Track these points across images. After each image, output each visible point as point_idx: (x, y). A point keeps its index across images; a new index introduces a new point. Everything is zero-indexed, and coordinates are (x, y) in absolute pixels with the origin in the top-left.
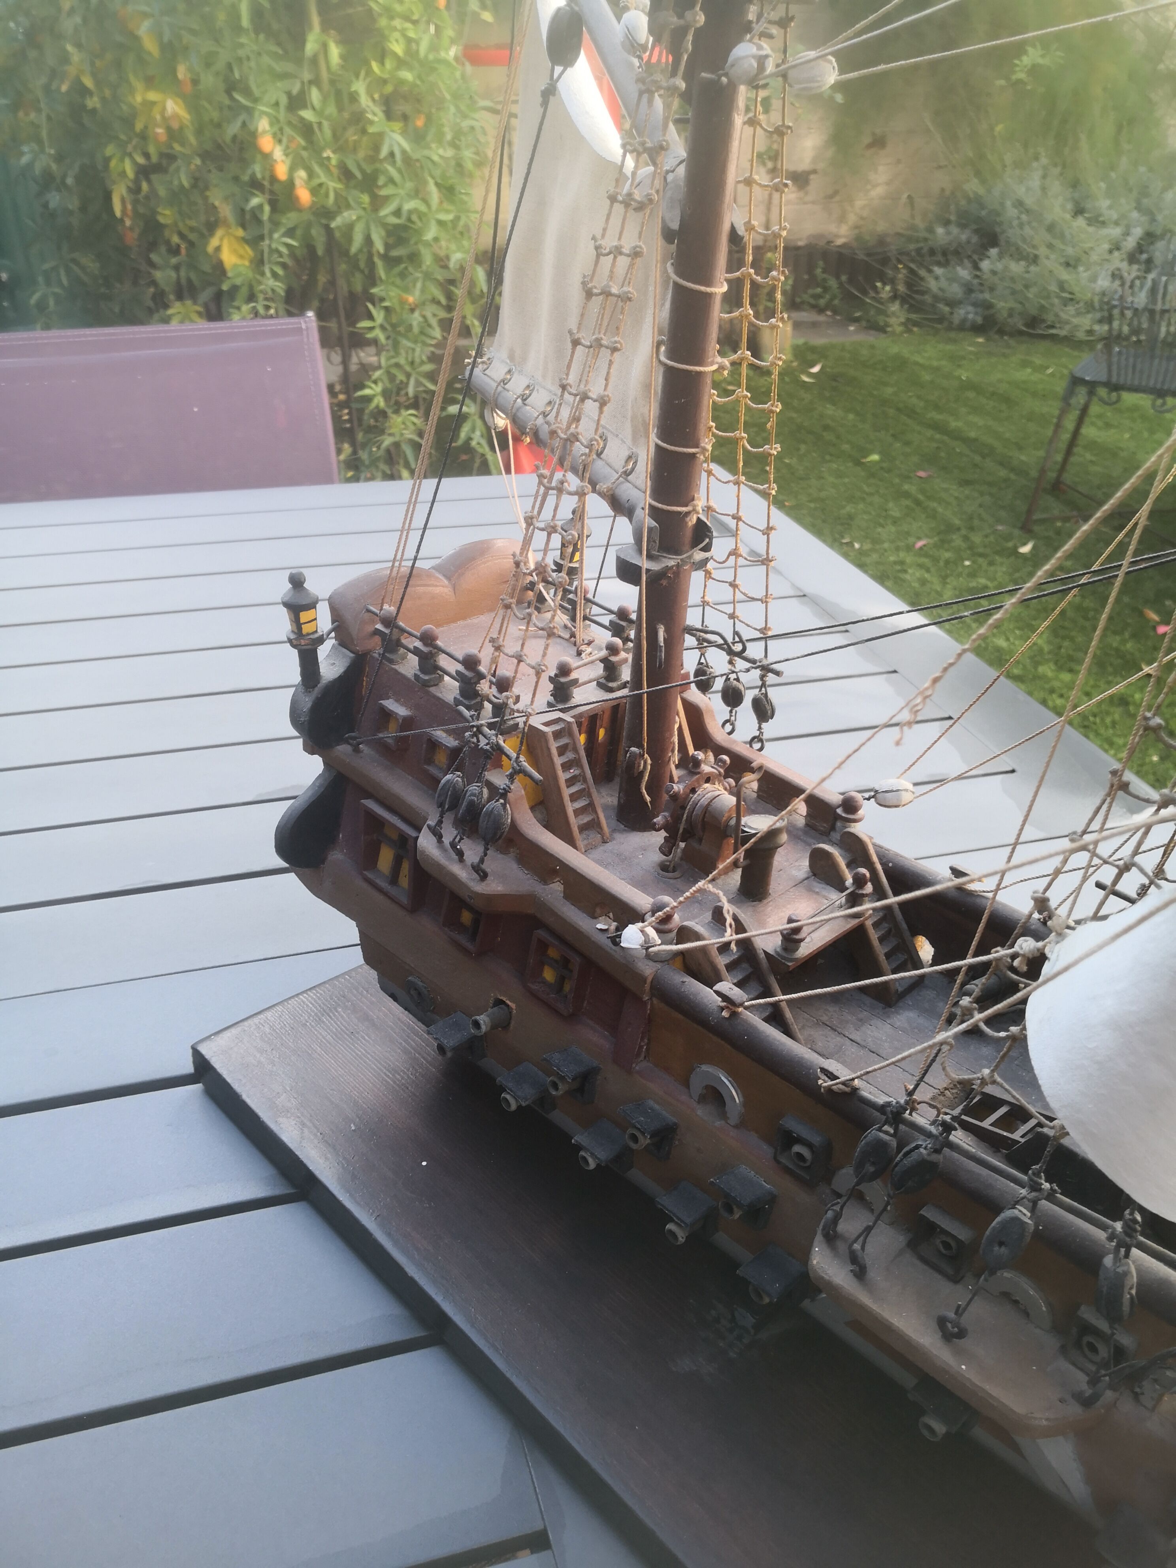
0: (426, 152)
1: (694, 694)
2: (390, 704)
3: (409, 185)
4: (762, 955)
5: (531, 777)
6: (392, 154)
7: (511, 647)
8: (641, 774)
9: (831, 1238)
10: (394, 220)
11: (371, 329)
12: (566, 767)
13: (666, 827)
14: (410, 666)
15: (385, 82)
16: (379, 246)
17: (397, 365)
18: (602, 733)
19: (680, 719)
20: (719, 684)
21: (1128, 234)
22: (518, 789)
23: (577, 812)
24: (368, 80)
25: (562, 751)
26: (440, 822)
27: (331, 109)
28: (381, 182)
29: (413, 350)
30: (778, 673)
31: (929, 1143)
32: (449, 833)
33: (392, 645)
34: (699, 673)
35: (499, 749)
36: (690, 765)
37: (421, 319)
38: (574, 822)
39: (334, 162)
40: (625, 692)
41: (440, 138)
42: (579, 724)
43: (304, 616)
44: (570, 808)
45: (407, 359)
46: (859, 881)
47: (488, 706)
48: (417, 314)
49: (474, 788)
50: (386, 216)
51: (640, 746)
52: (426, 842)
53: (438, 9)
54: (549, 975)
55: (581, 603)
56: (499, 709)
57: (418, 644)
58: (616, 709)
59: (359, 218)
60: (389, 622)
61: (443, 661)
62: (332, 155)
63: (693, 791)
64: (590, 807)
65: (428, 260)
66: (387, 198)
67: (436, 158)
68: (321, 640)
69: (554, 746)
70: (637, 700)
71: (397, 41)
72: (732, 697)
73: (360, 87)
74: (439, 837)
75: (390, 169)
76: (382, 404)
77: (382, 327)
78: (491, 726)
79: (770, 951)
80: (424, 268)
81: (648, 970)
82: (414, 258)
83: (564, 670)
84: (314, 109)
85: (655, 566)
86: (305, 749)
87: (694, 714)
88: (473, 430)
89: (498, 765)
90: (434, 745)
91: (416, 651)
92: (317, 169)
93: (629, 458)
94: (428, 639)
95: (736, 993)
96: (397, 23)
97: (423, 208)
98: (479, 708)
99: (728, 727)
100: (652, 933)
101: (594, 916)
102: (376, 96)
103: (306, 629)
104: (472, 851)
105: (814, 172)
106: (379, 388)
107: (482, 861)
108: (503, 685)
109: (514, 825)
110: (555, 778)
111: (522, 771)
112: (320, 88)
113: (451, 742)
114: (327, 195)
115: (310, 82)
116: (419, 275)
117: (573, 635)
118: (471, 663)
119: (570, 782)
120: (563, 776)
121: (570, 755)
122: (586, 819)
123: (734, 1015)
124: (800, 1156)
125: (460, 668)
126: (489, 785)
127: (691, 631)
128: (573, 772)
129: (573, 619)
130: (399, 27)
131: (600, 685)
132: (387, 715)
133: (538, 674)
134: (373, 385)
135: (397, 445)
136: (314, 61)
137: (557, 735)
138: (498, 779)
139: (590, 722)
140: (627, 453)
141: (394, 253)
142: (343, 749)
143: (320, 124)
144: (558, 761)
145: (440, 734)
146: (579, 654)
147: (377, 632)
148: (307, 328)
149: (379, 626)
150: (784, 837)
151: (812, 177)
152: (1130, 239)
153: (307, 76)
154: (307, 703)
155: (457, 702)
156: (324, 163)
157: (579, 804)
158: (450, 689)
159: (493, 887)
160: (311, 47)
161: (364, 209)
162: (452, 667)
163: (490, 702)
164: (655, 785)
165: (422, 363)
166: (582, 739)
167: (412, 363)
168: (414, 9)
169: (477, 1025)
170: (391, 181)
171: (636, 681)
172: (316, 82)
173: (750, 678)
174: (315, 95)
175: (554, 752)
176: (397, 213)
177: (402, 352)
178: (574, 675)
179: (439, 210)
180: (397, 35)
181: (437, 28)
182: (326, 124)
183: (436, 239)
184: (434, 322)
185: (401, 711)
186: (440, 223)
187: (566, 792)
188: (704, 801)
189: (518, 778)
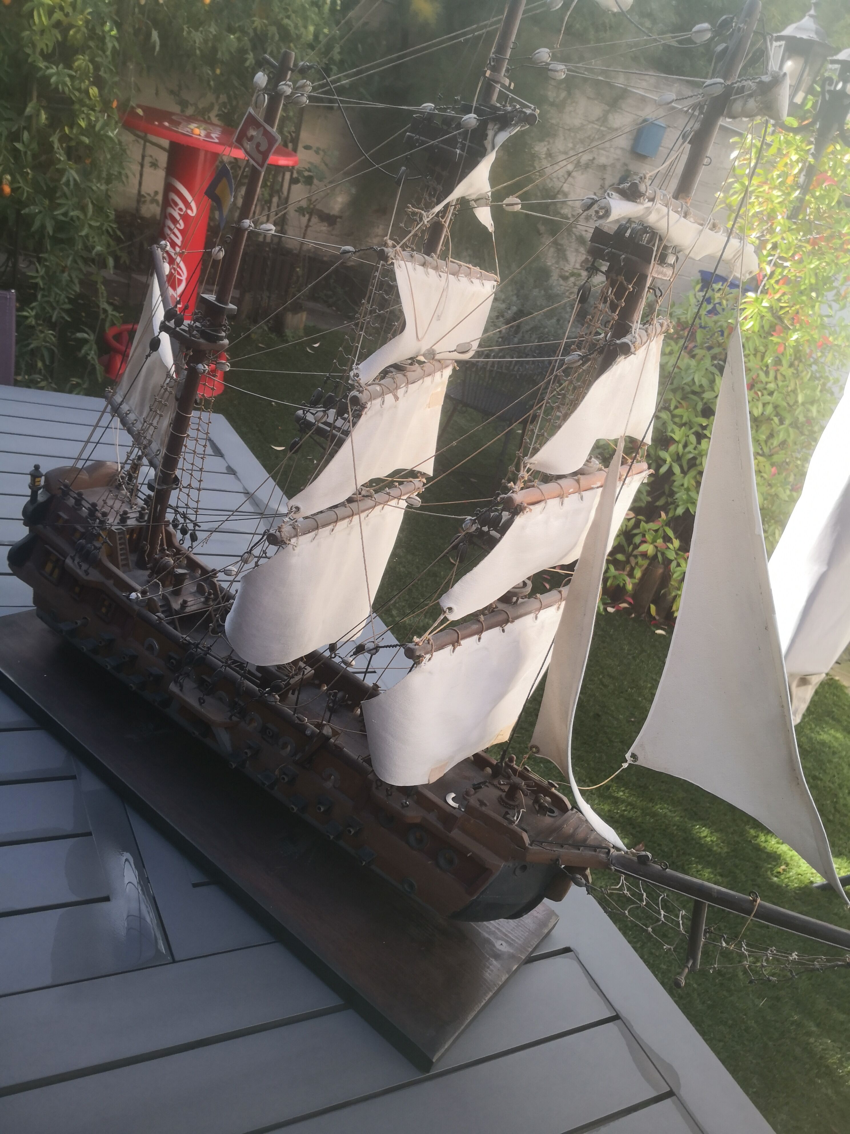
0: (89, 184)
1: (171, 528)
2: (61, 514)
3: (75, 200)
4: (173, 610)
5: (109, 544)
6: (68, 181)
7: (110, 502)
8: (146, 551)
9: (176, 682)
10: (62, 218)
11: (36, 277)
12: (121, 544)
13: (151, 568)
14: (71, 502)
15: (71, 139)
16: (50, 230)
17: (48, 302)
18: (135, 535)
19: (162, 536)
20: (180, 527)
21: (509, 309)
22: (104, 549)
23: (122, 560)
24: (60, 134)
25: (120, 539)
26: (75, 556)
27: (34, 146)
28: (58, 195)
29: (60, 295)
30: (199, 526)
31: (203, 652)
32: (77, 560)
33: (66, 493)
34: (173, 521)
35: (100, 535)
36: (162, 550)
37: (68, 278)
38: (121, 563)
39: (30, 176)
40: (145, 523)
41: (99, 179)
42: (127, 531)
43: (37, 480)
44: (120, 558)
45: (55, 299)
46: (210, 594)
47: (98, 521)
48: (66, 275)
49: (89, 545)
50: (57, 215)
51: (147, 541)
52: (68, 561)
53: (112, 108)
54: (104, 610)
55: (135, 490)
56: (102, 522)
57: (76, 496)
58: (141, 528)
59: (40, 212)
60: (66, 486)
61: (84, 503)
62: (29, 171)
63: (162, 558)
64: (126, 559)
65: (80, 246)
66: (60, 205)
67: (94, 188)
68: (40, 489)
69: (118, 537)
70: (148, 527)
71: (83, 119)
72: (184, 531)
73: (55, 139)
74: (74, 560)
75: (65, 188)
76: (33, 323)
77: (43, 278)
78: (97, 527)
79: (176, 609)
80: (76, 248)
81: (136, 607)
82: (71, 242)
83: (125, 513)
84: (23, 143)
85: (159, 488)
86: (24, 524)
87: (169, 535)
88: (90, 350)
89: (98, 540)
90: (75, 530)
91: (74, 498)
92: (18, 177)
93: (158, 450)
94: (80, 494)
95: (162, 616)
96: (85, 109)
97: (82, 217)
98: (95, 520)
99: (181, 542)
100: (139, 595)
101: (123, 592)
102: (64, 145)
103: (37, 484)
104: (85, 566)
105: (341, 217)
106: (33, 313)
107: (88, 569)
108: (105, 514)
109: (100, 560)
110: (117, 548)
111: (107, 542)
112: (29, 132)
113: (83, 530)
114: (23, 193)
115: (24, 128)
116: (71, 252)
117: (130, 501)
118: (94, 505)
119: (121, 549)
120: (119, 547)
121: (122, 541)
122: (124, 562)
123: (161, 622)
124: (172, 663)
125: (90, 506)
126: (94, 546)
127: (171, 507)
128: (123, 546)
129: (131, 495)
130: (85, 112)
131: (137, 520)
132: (60, 517)
133: (117, 514)
134: (30, 311)
135: (38, 348)
136: (30, 118)
137: (119, 533)
138: (98, 544)
139: (131, 531)
140: (158, 448)
141: (59, 236)
142: (40, 527)
143: (26, 153)
144: (118, 542)
145: (78, 527)
146: (131, 508)
147: (61, 488)
148: (10, 298)
149: (62, 487)
150: (188, 576)
151: (338, 220)
152: (509, 312)
153: (23, 124)
154: (31, 508)
155: (87, 518)
156: (24, 175)
157: (123, 557)
158: (85, 512)
159: (90, 578)
160: (29, 110)
161: (44, 208)
162: (88, 505)
163: (99, 519)
164: (150, 555)
165: (65, 303)
166: (128, 536)
167: (58, 302)
168: (97, 105)
169: (76, 623)
170: (65, 195)
171: (148, 521)
172: (28, 128)
173: (190, 526)
174: (26, 135)
175: (118, 539)
176: (65, 214)
177: (53, 294)
178: (129, 515)
179: (91, 219)
180: (83, 116)
181: (108, 116)
182: (29, 153)
183: (87, 236)
184: (76, 281)
185: (65, 517)
186: (90, 226)
187: (119, 552)
188: (164, 562)
189: (105, 544)
